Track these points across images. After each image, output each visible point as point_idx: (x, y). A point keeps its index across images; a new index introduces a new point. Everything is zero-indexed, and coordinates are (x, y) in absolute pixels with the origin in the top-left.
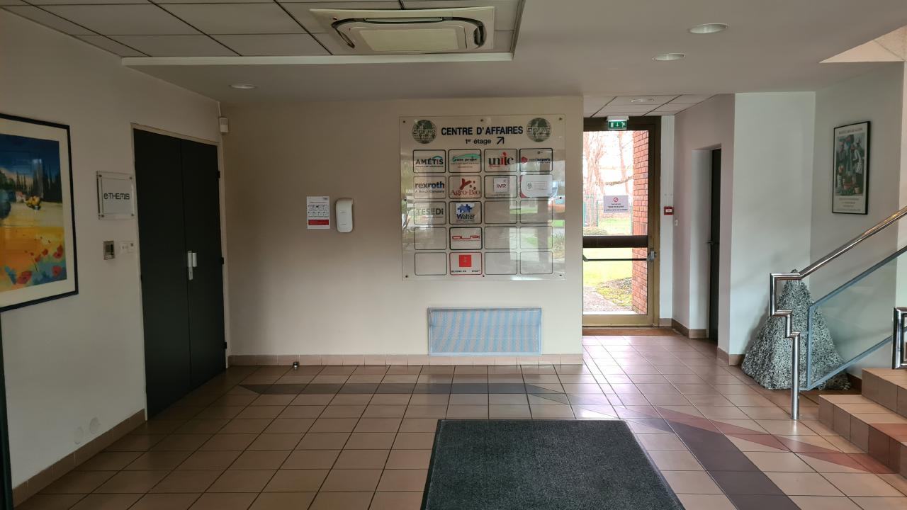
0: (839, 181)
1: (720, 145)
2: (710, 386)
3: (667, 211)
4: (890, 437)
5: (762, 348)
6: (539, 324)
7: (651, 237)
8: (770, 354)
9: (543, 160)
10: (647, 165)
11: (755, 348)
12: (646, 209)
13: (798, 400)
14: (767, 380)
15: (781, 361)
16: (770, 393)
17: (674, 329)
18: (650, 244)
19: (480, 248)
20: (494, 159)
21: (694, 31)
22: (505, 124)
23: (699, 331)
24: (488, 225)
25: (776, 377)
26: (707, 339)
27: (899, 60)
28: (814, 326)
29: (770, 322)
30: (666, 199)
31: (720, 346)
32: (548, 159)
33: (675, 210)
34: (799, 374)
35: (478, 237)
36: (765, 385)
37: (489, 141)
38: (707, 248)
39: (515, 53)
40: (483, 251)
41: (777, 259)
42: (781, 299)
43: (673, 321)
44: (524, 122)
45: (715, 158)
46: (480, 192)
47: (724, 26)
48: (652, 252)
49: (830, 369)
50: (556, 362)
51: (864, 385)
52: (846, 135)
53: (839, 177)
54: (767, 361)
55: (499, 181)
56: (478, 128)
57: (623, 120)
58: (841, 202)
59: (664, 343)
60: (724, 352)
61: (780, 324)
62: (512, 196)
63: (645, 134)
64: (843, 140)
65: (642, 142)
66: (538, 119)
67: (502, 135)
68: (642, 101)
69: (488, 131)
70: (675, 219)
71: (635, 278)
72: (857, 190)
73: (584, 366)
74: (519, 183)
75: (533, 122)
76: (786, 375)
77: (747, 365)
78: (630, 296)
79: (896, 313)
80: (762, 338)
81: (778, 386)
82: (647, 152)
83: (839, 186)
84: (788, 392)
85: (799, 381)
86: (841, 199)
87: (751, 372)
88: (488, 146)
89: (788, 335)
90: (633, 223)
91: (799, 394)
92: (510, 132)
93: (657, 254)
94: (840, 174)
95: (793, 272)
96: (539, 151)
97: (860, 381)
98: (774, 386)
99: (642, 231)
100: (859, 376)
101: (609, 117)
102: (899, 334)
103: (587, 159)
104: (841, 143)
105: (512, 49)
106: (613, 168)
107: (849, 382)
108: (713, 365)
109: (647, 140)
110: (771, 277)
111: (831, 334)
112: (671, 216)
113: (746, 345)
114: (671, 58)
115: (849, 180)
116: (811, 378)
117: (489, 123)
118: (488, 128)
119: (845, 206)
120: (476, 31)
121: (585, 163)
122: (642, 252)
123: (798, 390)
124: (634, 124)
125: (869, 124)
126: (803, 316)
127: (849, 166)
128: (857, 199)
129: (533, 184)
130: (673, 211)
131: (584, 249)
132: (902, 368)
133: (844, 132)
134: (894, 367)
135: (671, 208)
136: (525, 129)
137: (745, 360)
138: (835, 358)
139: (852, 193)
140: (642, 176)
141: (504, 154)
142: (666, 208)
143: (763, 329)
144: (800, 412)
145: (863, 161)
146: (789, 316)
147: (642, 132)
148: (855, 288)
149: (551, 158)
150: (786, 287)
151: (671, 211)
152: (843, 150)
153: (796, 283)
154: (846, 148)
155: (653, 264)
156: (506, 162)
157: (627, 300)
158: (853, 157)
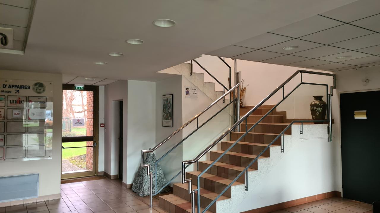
0: (164, 115)
1: (123, 99)
2: (120, 199)
3: (102, 125)
4: (182, 209)
5: (139, 180)
6: (37, 181)
7: (95, 137)
8: (142, 182)
9: (41, 102)
10: (93, 106)
11: (137, 181)
12: (92, 124)
13: (152, 200)
14: (141, 193)
15: (146, 185)
16: (142, 198)
17: (105, 176)
18: (94, 140)
19: (3, 145)
20: (13, 101)
21: (110, 55)
22: (20, 84)
23: (115, 176)
24: (9, 134)
25: (144, 191)
26: (118, 179)
27: (180, 74)
28: (157, 169)
29: (142, 169)
30: (101, 120)
31: (124, 181)
32: (44, 102)
33: (105, 125)
34: (152, 189)
35: (2, 140)
36: (141, 195)
37: (10, 92)
38: (118, 140)
39: (26, 51)
40: (5, 147)
41: (144, 144)
42: (146, 160)
43: (104, 172)
44: (31, 84)
45: (121, 105)
46: (4, 117)
47: (122, 55)
48: (95, 143)
49: (163, 185)
50: (46, 199)
51: (174, 190)
52: (166, 98)
53: (164, 113)
54: (141, 185)
55: (16, 112)
56: (3, 85)
57: (82, 86)
58: (165, 122)
59: (100, 182)
60: (125, 184)
61: (146, 170)
62: (23, 119)
63: (92, 93)
64: (164, 100)
65: (91, 96)
66: (39, 83)
67: (18, 89)
68: (90, 79)
69: (10, 86)
70: (105, 129)
71: (87, 155)
72: (170, 118)
73: (62, 200)
74: (27, 113)
75: (36, 84)
76: (148, 190)
77: (134, 189)
78: (86, 163)
79: (182, 163)
80: (139, 176)
81: (145, 195)
82: (93, 100)
83: (164, 116)
84: (148, 196)
85: (152, 192)
86: (165, 121)
87: (135, 191)
88: (10, 94)
89: (148, 174)
90: (87, 131)
91: (153, 197)
92: (23, 88)
93: (97, 144)
94: (164, 112)
95: (150, 149)
96: (39, 98)
97: (172, 188)
98: (143, 195)
99: (91, 134)
100: (172, 186)
101: (75, 85)
102: (183, 170)
103: (66, 101)
104: (164, 101)
105: (24, 49)
106: (79, 105)
107: (169, 190)
108: (121, 190)
109: (93, 95)
110: (142, 152)
111: (163, 172)
112: (103, 128)
113: (133, 180)
114: (102, 64)
115: (167, 115)
116: (156, 190)
117: (11, 82)
118: (10, 85)
119: (166, 124)
120: (2, 38)
121: (64, 103)
122: (91, 143)
123: (152, 195)
124: (87, 88)
125: (173, 95)
126: (154, 166)
127: (167, 110)
128: (170, 122)
129: (35, 113)
130: (104, 125)
131: (63, 143)
132: (185, 183)
133: (165, 97)
134: (182, 183)
135: (103, 124)
136: (31, 87)
137: (133, 186)
138: (164, 181)
139: (168, 119)
140: (91, 110)
141: (19, 98)
142: (101, 124)
143: (140, 172)
144: (153, 204)
145: (171, 108)
146: (148, 167)
147: (90, 92)
148: (170, 154)
149: (45, 101)
150: (147, 155)
151: (103, 125)
152: (165, 104)
153: (151, 153)
154: (166, 103)
155: (96, 148)
156: (20, 102)
157: (84, 165)
158: (168, 106)
